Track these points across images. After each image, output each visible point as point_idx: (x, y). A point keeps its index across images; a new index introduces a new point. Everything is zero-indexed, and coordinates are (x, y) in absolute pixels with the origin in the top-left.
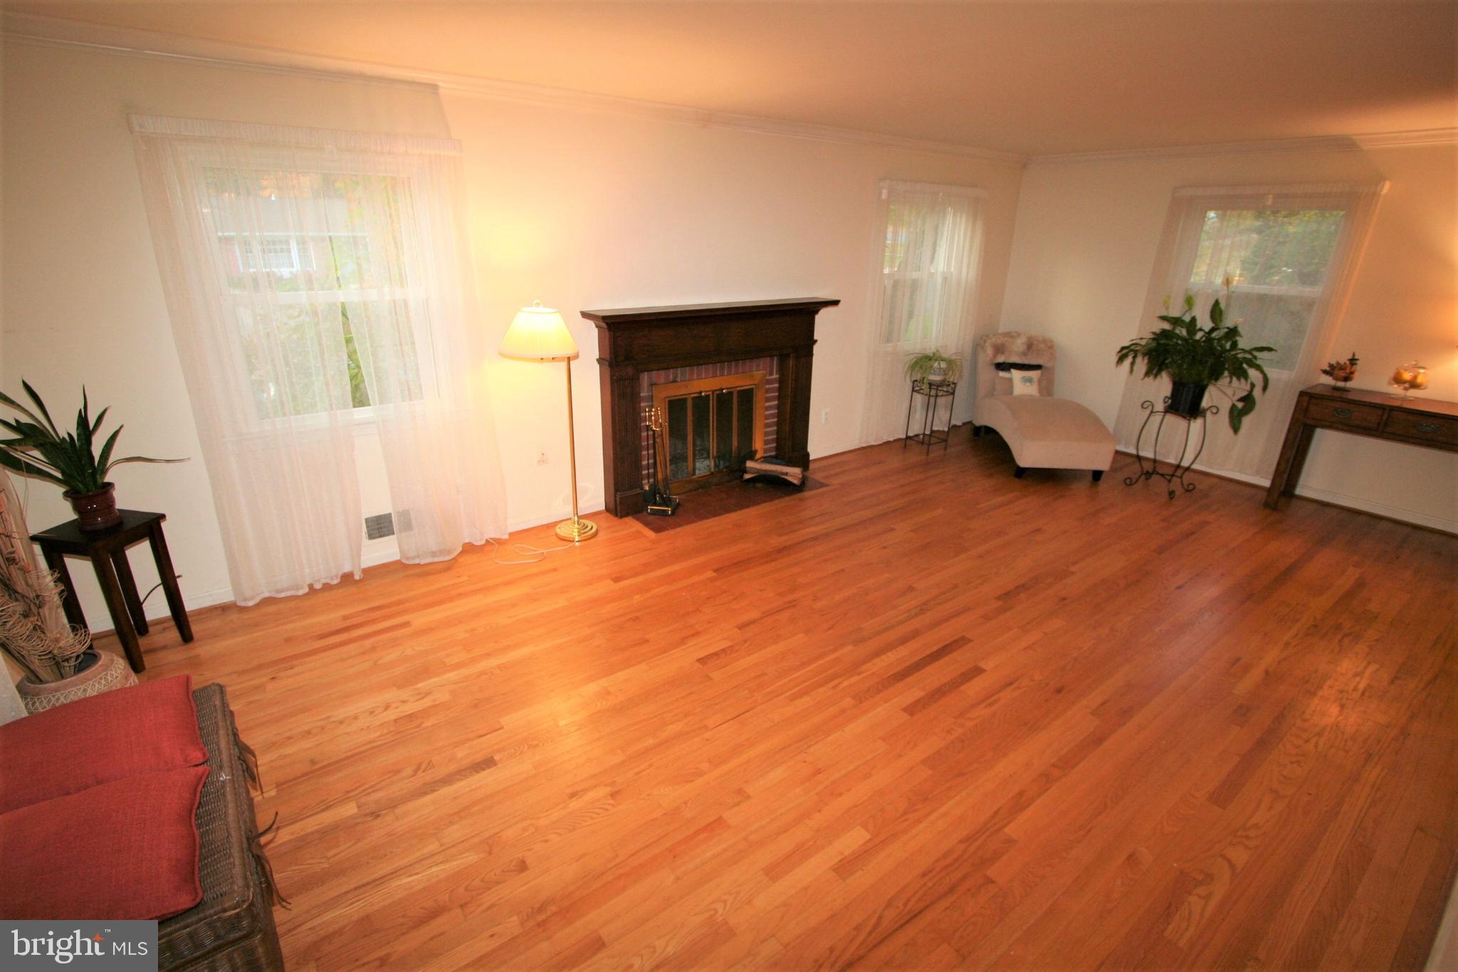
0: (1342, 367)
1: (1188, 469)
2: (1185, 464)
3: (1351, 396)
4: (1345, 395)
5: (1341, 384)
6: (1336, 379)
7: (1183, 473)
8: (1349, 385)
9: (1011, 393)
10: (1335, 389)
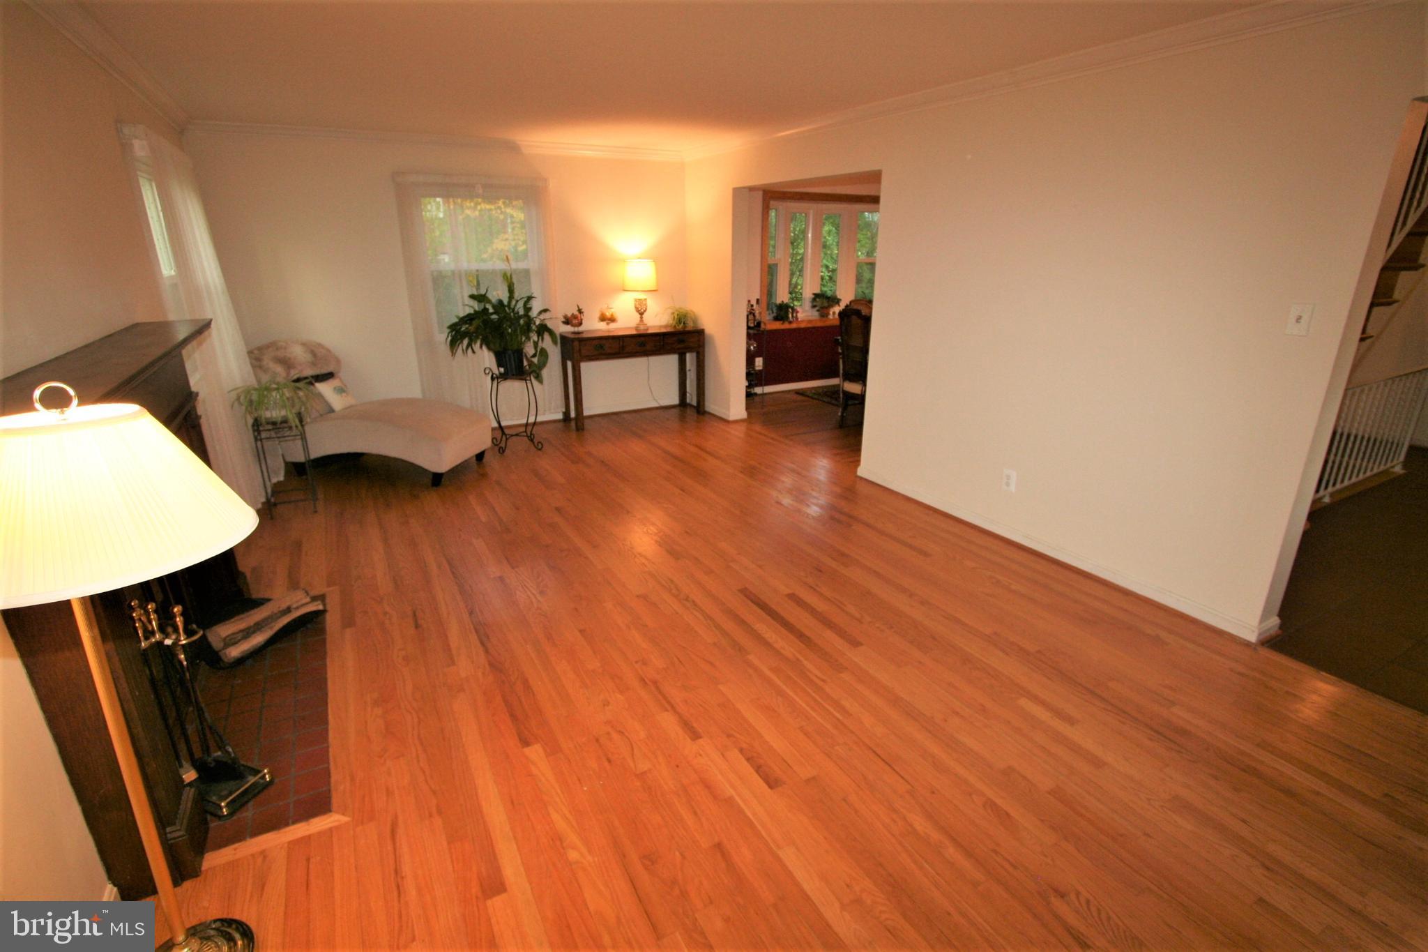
0: (574, 317)
1: (535, 424)
2: (532, 420)
3: (585, 335)
4: (581, 336)
5: (576, 329)
6: (573, 325)
7: (533, 428)
8: (581, 329)
9: (332, 410)
10: (574, 333)
